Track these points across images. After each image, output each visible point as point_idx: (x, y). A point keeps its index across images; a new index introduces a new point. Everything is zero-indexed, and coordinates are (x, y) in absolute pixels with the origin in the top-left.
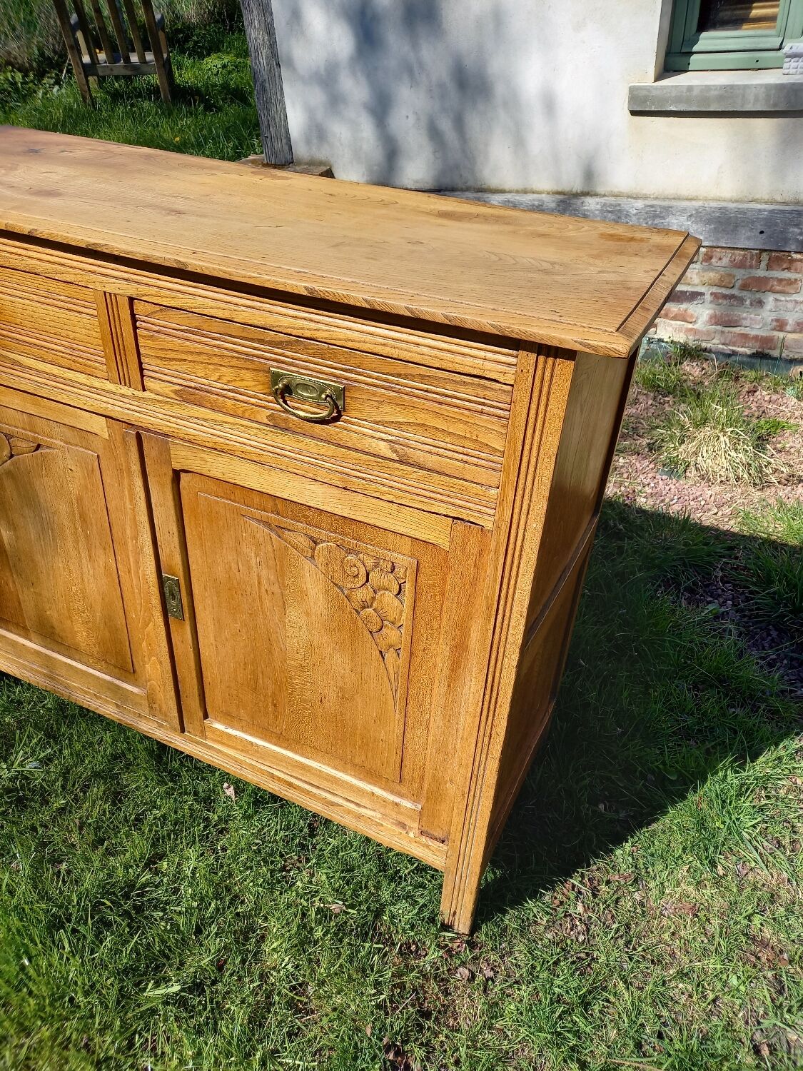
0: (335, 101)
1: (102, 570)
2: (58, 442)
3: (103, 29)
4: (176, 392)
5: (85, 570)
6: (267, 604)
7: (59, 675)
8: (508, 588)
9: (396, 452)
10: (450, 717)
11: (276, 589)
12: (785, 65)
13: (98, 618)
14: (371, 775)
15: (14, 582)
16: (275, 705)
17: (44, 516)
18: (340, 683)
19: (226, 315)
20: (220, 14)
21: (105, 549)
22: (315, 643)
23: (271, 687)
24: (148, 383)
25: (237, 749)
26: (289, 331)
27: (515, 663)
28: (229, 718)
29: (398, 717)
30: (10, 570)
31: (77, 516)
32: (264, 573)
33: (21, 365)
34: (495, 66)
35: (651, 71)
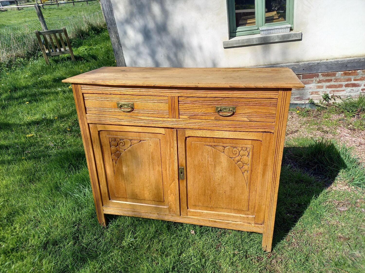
0: (139, 54)
1: (157, 172)
2: (147, 138)
3: (52, 43)
4: (188, 117)
5: (151, 173)
6: (210, 168)
7: (138, 210)
8: (278, 146)
9: (249, 119)
10: (263, 185)
11: (213, 163)
12: (261, 33)
13: (154, 187)
14: (239, 211)
15: (125, 184)
16: (210, 198)
17: (139, 161)
18: (231, 185)
19: (205, 96)
20: (79, 35)
21: (158, 165)
22: (224, 176)
23: (210, 192)
24: (180, 116)
25: (197, 216)
26: (222, 97)
27: (281, 165)
28: (195, 206)
29: (248, 190)
30: (124, 180)
31: (151, 158)
32: (210, 159)
33: (142, 119)
34: (185, 40)
35: (228, 37)
